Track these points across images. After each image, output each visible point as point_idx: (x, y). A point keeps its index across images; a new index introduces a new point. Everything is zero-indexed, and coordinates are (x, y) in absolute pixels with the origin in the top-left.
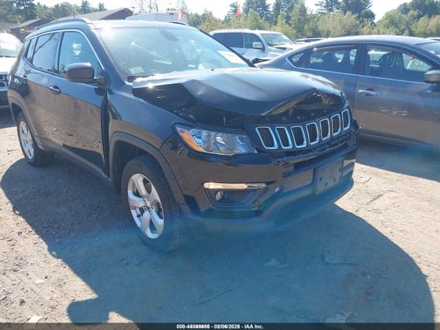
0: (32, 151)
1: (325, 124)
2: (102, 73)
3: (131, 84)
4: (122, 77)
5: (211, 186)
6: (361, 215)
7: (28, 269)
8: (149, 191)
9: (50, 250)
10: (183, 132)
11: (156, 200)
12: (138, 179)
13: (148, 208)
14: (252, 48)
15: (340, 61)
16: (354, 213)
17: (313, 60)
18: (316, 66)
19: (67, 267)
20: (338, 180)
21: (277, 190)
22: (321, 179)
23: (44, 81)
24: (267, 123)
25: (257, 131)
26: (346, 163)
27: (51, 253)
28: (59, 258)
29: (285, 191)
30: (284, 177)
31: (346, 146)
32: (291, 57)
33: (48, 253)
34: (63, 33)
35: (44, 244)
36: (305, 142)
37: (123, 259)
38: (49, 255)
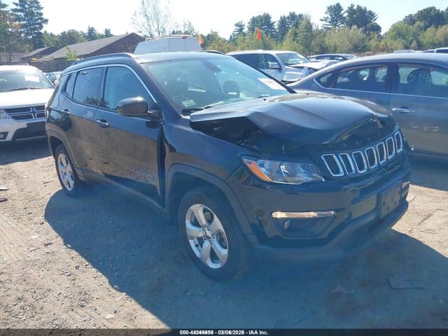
0: (72, 183)
1: (381, 147)
2: (155, 107)
3: (188, 117)
4: (177, 110)
5: (279, 215)
6: (415, 235)
7: (95, 304)
8: (210, 221)
9: (112, 283)
10: (250, 163)
11: (219, 230)
12: (198, 210)
13: (208, 238)
14: (269, 68)
15: (365, 79)
16: (408, 234)
17: (340, 80)
18: (343, 85)
19: (133, 301)
20: (398, 203)
21: (346, 216)
22: (384, 203)
23: (90, 115)
24: (331, 150)
25: (323, 158)
26: (404, 184)
27: (113, 287)
28: (123, 292)
29: (353, 217)
30: (352, 203)
31: (401, 169)
32: (318, 78)
33: (110, 287)
34: (107, 67)
35: (104, 277)
36: (366, 167)
37: (187, 291)
38: (111, 289)
